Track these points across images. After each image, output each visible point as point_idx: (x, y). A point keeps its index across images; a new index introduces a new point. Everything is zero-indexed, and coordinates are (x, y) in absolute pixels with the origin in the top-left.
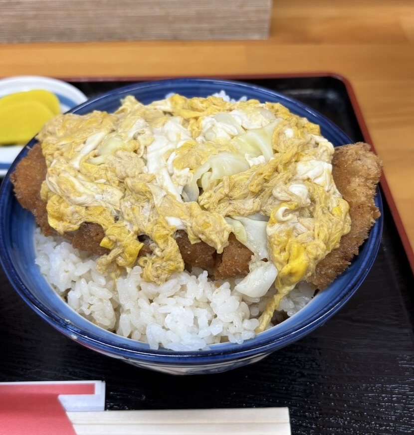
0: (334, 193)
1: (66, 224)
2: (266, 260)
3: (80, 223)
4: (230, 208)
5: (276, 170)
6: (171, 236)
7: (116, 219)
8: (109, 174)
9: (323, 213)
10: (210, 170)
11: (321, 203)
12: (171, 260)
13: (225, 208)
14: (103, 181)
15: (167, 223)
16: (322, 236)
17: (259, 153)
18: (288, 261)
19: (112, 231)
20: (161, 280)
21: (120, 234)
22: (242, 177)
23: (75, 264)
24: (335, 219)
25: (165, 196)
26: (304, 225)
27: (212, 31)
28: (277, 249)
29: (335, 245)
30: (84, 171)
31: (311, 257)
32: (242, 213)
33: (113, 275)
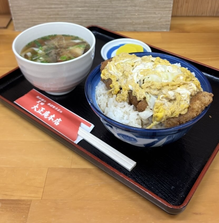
0: (187, 102)
1: (105, 77)
2: (151, 109)
3: (108, 78)
4: (149, 91)
5: (168, 85)
6: (127, 90)
7: (117, 81)
8: (122, 69)
9: (177, 104)
10: (149, 78)
11: (178, 101)
12: (124, 96)
13: (148, 90)
14: (120, 70)
15: (128, 86)
16: (172, 110)
17: (167, 79)
18: (158, 112)
19: (114, 83)
20: (119, 101)
21: (115, 85)
22: (157, 83)
23: (103, 90)
24: (179, 107)
25: (132, 79)
26: (168, 104)
27: (148, 28)
28: (155, 107)
29: (176, 115)
30: (117, 66)
31: (165, 114)
32: (152, 93)
33: (110, 96)
